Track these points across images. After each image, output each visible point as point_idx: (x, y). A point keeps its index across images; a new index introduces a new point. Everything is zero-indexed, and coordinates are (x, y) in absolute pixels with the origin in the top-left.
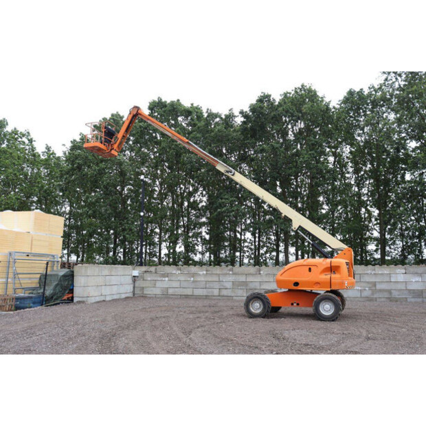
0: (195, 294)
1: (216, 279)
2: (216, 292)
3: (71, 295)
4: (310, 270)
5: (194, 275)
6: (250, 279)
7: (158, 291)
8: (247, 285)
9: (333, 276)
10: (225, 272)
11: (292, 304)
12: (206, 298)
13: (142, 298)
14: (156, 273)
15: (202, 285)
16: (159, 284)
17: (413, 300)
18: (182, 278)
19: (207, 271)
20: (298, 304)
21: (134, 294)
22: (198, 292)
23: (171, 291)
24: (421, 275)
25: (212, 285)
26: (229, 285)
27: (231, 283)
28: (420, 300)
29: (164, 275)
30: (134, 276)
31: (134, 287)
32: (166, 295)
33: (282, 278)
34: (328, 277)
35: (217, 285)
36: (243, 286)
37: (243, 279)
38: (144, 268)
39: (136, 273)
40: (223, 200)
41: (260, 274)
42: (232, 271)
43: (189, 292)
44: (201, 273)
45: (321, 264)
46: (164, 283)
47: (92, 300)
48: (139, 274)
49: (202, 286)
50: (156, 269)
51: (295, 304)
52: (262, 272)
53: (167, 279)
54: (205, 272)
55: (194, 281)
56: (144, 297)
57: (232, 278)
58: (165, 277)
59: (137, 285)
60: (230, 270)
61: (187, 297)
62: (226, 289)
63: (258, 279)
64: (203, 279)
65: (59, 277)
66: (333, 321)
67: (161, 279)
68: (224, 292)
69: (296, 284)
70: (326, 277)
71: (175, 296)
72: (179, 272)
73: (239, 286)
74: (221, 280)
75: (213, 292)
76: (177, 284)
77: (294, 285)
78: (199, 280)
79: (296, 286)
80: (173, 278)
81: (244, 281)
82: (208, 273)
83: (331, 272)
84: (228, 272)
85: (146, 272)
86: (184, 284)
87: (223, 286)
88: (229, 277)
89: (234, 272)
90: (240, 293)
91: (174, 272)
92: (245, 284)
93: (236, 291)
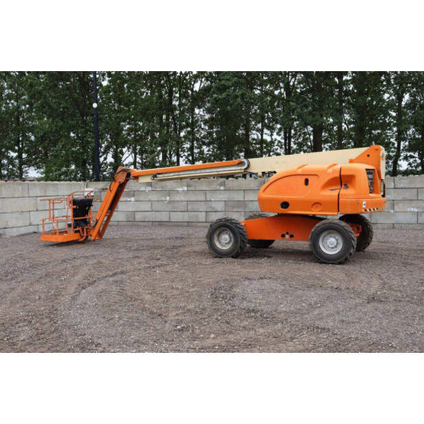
0: (172, 220)
1: (201, 197)
2: (202, 217)
4: (307, 182)
5: (170, 192)
6: (250, 197)
7: (120, 217)
8: (245, 206)
9: (343, 191)
10: (213, 187)
15: (182, 206)
16: (122, 207)
18: (154, 197)
19: (188, 186)
22: (177, 217)
23: (139, 217)
25: (196, 206)
26: (220, 206)
27: (223, 203)
29: (129, 194)
32: (133, 222)
33: (264, 196)
35: (203, 207)
36: (239, 207)
37: (239, 197)
38: (101, 185)
39: (89, 191)
40: (223, 82)
42: (225, 186)
43: (164, 217)
44: (181, 189)
46: (129, 205)
48: (95, 192)
49: (182, 209)
51: (287, 236)
53: (133, 199)
54: (185, 188)
55: (170, 202)
57: (224, 196)
58: (130, 197)
60: (221, 185)
61: (161, 224)
62: (215, 212)
64: (183, 199)
67: (125, 199)
68: (213, 217)
69: (285, 205)
70: (331, 194)
71: (145, 224)
72: (150, 188)
73: (233, 207)
74: (208, 199)
75: (197, 217)
76: (146, 207)
77: (282, 207)
78: (177, 199)
79: (285, 208)
80: (142, 198)
81: (242, 199)
82: (190, 189)
83: (341, 185)
84: (218, 187)
85: (103, 189)
86: (157, 206)
87: (211, 207)
88: (220, 194)
89: (227, 187)
90: (235, 217)
91: (143, 188)
92: (243, 204)
93: (230, 214)
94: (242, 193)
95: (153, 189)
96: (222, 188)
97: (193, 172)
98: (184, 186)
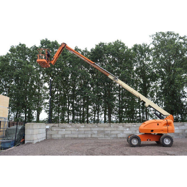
0: (79, 137)
1: (89, 129)
2: (90, 136)
3: (23, 140)
4: (158, 125)
5: (78, 128)
6: (106, 129)
7: (59, 136)
11: (147, 140)
12: (85, 139)
13: (51, 140)
14: (58, 127)
15: (83, 132)
16: (60, 133)
17: (175, 137)
18: (72, 129)
19: (85, 125)
20: (150, 140)
21: (46, 138)
23: (66, 136)
24: (178, 126)
25: (87, 132)
26: (96, 132)
28: (178, 137)
29: (63, 128)
30: (47, 129)
31: (46, 134)
32: (64, 138)
34: (166, 127)
35: (90, 133)
36: (102, 132)
37: (102, 129)
38: (52, 125)
39: (48, 127)
41: (110, 127)
42: (97, 125)
43: (76, 136)
44: (82, 127)
45: (163, 122)
46: (63, 132)
47: (35, 142)
48: (49, 127)
50: (58, 125)
52: (111, 126)
53: (64, 130)
54: (84, 126)
55: (78, 131)
56: (52, 139)
57: (97, 129)
59: (48, 133)
60: (96, 125)
61: (75, 138)
63: (109, 129)
64: (83, 130)
65: (19, 130)
66: (170, 147)
67: (61, 130)
68: (94, 136)
69: (152, 131)
70: (165, 127)
71: (68, 138)
72: (71, 126)
73: (100, 133)
74: (92, 130)
75: (88, 136)
76: (69, 132)
78: (81, 130)
80: (68, 129)
81: (103, 130)
82: (86, 126)
83: (167, 125)
84: (95, 126)
85: (53, 126)
86: (73, 132)
87: (93, 133)
90: (101, 136)
91: (68, 126)
92: (103, 131)
93: (99, 135)
94: (103, 128)
96: (97, 126)
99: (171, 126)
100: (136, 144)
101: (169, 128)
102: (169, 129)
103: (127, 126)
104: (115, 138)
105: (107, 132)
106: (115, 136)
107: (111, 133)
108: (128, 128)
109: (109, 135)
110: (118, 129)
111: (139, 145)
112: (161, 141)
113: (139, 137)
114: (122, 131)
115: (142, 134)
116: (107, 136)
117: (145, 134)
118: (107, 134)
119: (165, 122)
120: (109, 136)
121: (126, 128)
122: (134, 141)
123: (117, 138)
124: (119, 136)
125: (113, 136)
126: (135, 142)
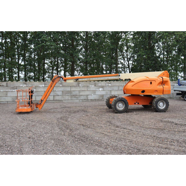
2: (51, 98)
5: (36, 87)
6: (73, 89)
7: (9, 99)
8: (71, 93)
11: (135, 103)
14: (7, 86)
16: (9, 94)
20: (138, 103)
22: (39, 98)
26: (60, 93)
27: (61, 92)
29: (13, 88)
34: (162, 87)
35: (52, 94)
36: (68, 94)
37: (68, 89)
42: (62, 84)
45: (157, 79)
46: (14, 94)
50: (7, 84)
51: (137, 103)
52: (80, 85)
54: (44, 85)
55: (36, 92)
57: (62, 89)
58: (14, 89)
62: (58, 96)
63: (78, 89)
64: (42, 90)
66: (165, 112)
67: (12, 90)
68: (57, 98)
69: (143, 91)
70: (160, 87)
73: (66, 94)
77: (142, 92)
78: (40, 90)
79: (143, 93)
81: (70, 90)
83: (162, 84)
84: (59, 85)
87: (56, 94)
88: (60, 88)
89: (63, 85)
90: (67, 98)
91: (21, 85)
92: (70, 92)
93: (65, 96)
94: (69, 88)
95: (27, 86)
96: (61, 85)
97: (96, 78)
98: (43, 84)
99: (168, 85)
100: (122, 109)
101: (166, 88)
102: (164, 89)
103: (100, 85)
104: (85, 101)
105: (74, 93)
106: (85, 97)
107: (80, 94)
108: (102, 88)
109: (77, 96)
110: (88, 90)
111: (127, 110)
112: (155, 105)
113: (126, 100)
114: (94, 92)
115: (128, 96)
116: (75, 97)
117: (133, 95)
118: (75, 96)
119: (160, 79)
120: (77, 98)
121: (99, 88)
122: (119, 105)
123: (87, 100)
124: (90, 97)
125: (82, 98)
126: (121, 106)
